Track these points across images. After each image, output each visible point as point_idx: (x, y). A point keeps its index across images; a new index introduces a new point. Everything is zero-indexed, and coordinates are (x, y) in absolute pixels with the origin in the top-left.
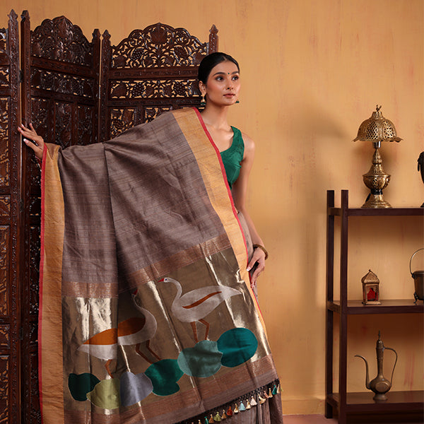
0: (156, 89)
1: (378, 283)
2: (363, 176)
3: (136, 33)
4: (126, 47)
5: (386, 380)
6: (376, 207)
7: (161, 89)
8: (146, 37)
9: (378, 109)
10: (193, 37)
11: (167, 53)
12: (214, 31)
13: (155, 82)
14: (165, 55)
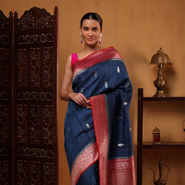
0: (34, 39)
1: (160, 134)
2: (154, 81)
3: (26, 12)
4: (23, 20)
5: (163, 180)
6: (159, 96)
7: (36, 39)
8: (30, 14)
9: (160, 49)
10: (48, 13)
11: (38, 21)
12: (56, 10)
13: (34, 35)
14: (37, 22)
